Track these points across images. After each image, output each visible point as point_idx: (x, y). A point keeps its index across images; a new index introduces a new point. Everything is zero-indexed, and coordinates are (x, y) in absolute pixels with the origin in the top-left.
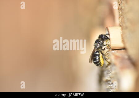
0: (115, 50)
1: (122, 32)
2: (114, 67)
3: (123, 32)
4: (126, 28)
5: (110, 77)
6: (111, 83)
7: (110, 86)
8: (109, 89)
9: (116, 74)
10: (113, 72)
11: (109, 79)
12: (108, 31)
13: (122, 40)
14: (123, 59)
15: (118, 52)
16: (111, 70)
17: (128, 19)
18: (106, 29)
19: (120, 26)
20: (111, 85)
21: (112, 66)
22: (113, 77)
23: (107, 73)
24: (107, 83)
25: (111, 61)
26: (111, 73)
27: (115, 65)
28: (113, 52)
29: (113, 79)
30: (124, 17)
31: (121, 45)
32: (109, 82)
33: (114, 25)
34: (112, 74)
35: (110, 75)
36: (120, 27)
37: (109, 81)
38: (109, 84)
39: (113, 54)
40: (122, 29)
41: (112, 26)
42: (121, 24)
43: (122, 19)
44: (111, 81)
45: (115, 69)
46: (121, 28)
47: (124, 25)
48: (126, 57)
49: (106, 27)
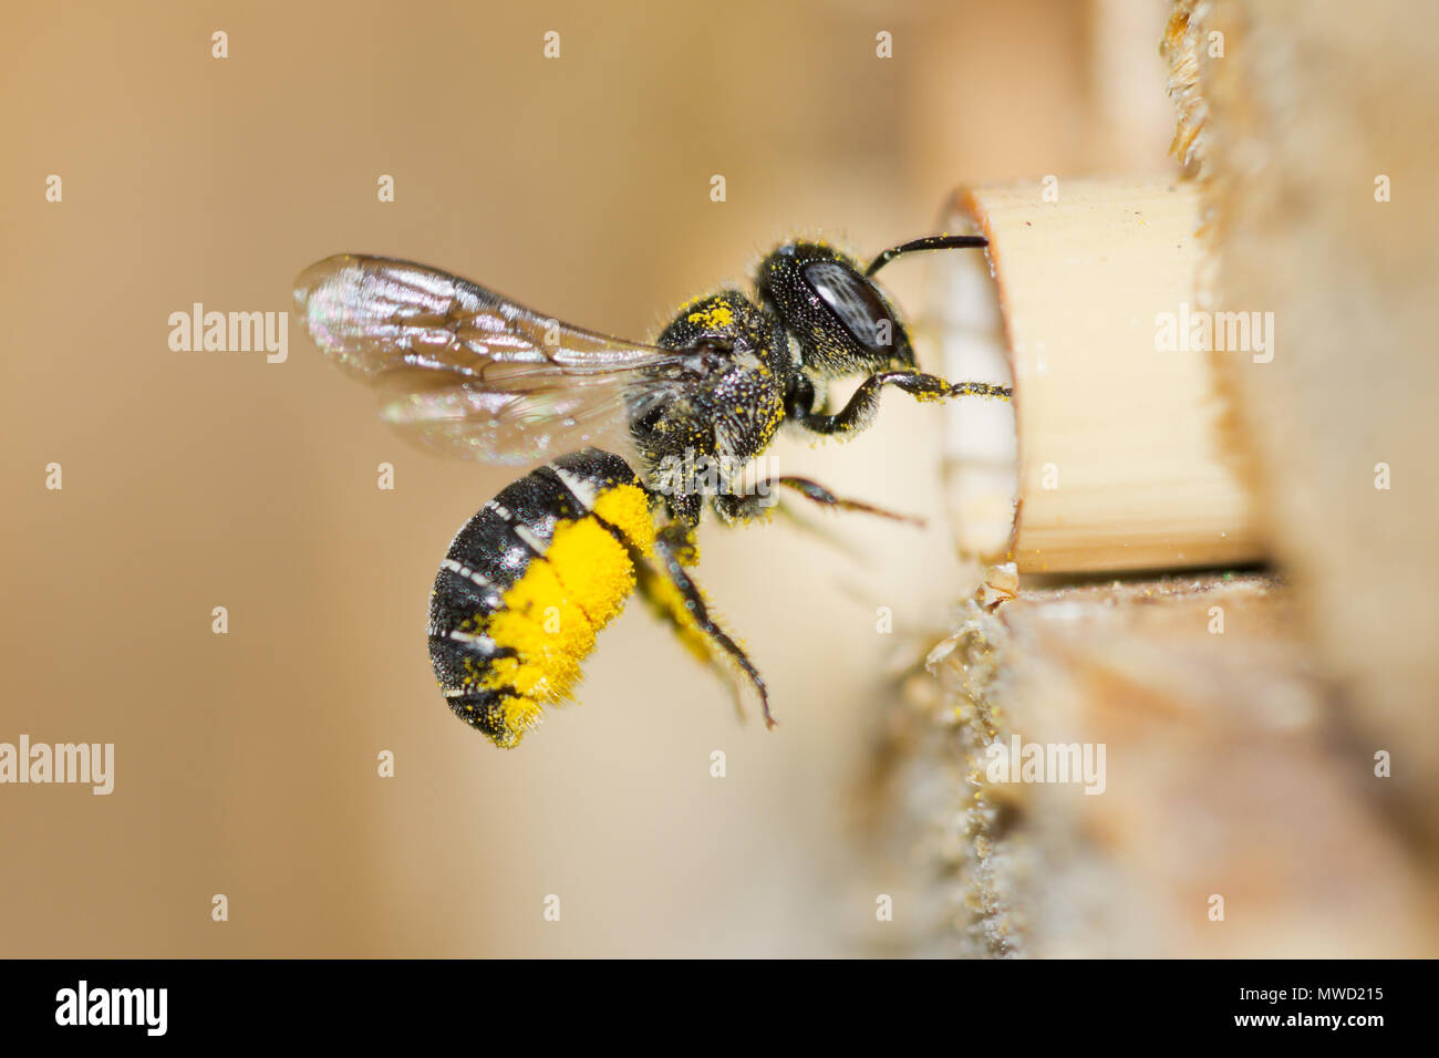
0: (1102, 578)
1: (1210, 273)
4: (1296, 203)
13: (1217, 408)
15: (1157, 615)
17: (1313, 56)
19: (1189, 172)
21: (1055, 863)
27: (1092, 839)
28: (1067, 610)
36: (1187, 201)
39: (1066, 656)
40: (1220, 224)
42: (1202, 145)
46: (1204, 209)
47: (1251, 156)
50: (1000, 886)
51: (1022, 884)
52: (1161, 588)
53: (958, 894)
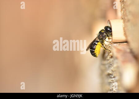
0: (117, 43)
2: (116, 61)
3: (124, 25)
4: (129, 21)
5: (112, 71)
6: (113, 76)
7: (111, 79)
8: (111, 83)
9: (118, 67)
10: (115, 65)
11: (110, 72)
12: (110, 23)
13: (124, 33)
14: (125, 52)
15: (120, 45)
16: (113, 64)
17: (130, 12)
18: (108, 22)
19: (122, 19)
20: (113, 79)
21: (114, 59)
22: (115, 71)
23: (109, 67)
24: (109, 77)
25: (113, 54)
26: (112, 67)
27: (117, 58)
28: (115, 45)
29: (115, 72)
30: (126, 10)
31: (123, 38)
32: (111, 76)
33: (116, 18)
34: (114, 68)
35: (112, 68)
37: (111, 74)
38: (111, 78)
39: (115, 47)
40: (124, 22)
41: (114, 19)
42: (123, 17)
43: (124, 12)
44: (113, 74)
45: (117, 63)
47: (126, 18)
48: (128, 50)
49: (108, 20)
50: (111, 61)
51: (112, 61)
52: (121, 43)
53: (109, 61)
